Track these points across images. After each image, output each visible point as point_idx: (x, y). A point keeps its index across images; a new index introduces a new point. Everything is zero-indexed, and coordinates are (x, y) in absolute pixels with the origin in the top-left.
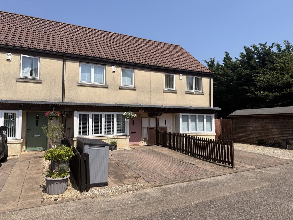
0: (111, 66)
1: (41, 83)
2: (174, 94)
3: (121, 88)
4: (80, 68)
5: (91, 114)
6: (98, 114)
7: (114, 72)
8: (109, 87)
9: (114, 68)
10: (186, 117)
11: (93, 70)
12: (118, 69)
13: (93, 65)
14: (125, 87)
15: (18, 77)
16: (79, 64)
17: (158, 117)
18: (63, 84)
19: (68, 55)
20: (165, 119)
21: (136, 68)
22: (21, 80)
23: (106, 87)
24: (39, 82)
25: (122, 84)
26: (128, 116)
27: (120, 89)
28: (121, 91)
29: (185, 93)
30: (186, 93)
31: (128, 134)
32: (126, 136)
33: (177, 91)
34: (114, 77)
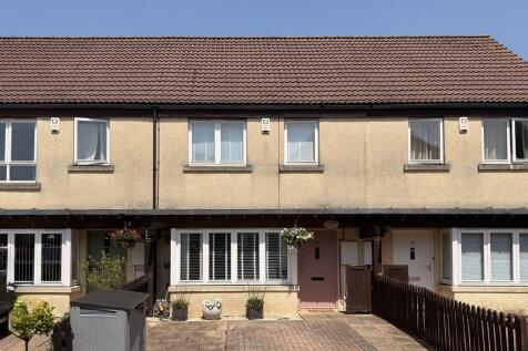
0: (259, 119)
1: (111, 172)
2: (440, 176)
3: (284, 170)
4: (191, 132)
5: (205, 233)
6: (224, 234)
7: (266, 132)
8: (256, 169)
9: (266, 123)
10: (477, 239)
11: (218, 134)
12: (276, 123)
13: (218, 124)
14: (294, 167)
15: (71, 163)
16: (186, 124)
17: (377, 239)
18: (155, 170)
19: (162, 107)
20: (412, 243)
21: (323, 115)
22: (76, 169)
23: (247, 170)
24: (109, 170)
25: (286, 160)
26: (290, 238)
27: (280, 172)
28: (283, 176)
29: (479, 171)
30: (483, 169)
31: (295, 282)
32: (290, 285)
33: (448, 165)
34: (266, 146)
